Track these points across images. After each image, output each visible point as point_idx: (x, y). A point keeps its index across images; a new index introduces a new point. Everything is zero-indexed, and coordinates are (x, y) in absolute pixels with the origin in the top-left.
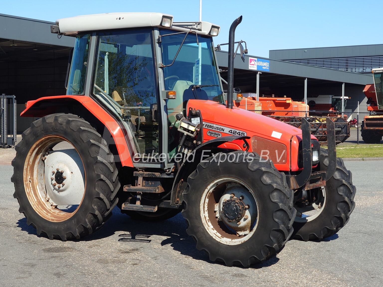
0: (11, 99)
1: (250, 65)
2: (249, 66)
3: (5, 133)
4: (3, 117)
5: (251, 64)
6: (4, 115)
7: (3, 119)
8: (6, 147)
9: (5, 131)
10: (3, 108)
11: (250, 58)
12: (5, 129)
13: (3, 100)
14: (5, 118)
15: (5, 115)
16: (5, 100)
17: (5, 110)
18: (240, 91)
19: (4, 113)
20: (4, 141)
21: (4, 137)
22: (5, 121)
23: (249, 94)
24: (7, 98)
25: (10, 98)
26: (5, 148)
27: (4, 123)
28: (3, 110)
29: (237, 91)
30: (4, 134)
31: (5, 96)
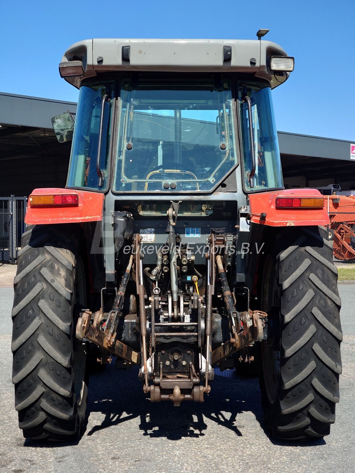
0: (22, 202)
1: (351, 154)
2: (351, 156)
3: (14, 245)
4: (12, 224)
5: (353, 152)
6: (12, 222)
7: (12, 227)
8: (16, 263)
9: (15, 242)
10: (12, 213)
11: (352, 145)
12: (15, 240)
13: (12, 202)
14: (14, 226)
15: (14, 222)
16: (14, 203)
17: (14, 216)
18: (340, 188)
19: (13, 219)
20: (13, 255)
21: (12, 250)
22: (14, 229)
23: (352, 191)
24: (17, 201)
25: (22, 200)
26: (14, 264)
27: (13, 232)
28: (12, 215)
29: (336, 188)
30: (12, 247)
31: (14, 198)
